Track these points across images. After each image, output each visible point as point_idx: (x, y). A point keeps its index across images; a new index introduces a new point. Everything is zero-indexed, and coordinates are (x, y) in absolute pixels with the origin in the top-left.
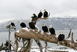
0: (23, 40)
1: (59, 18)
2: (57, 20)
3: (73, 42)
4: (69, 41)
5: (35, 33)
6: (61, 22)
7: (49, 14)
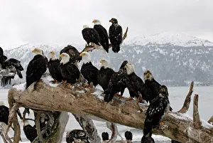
0: (35, 114)
1: (168, 47)
2: (161, 51)
3: (197, 124)
4: (184, 121)
5: (75, 95)
6: (175, 59)
7: (126, 33)
